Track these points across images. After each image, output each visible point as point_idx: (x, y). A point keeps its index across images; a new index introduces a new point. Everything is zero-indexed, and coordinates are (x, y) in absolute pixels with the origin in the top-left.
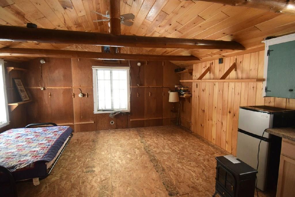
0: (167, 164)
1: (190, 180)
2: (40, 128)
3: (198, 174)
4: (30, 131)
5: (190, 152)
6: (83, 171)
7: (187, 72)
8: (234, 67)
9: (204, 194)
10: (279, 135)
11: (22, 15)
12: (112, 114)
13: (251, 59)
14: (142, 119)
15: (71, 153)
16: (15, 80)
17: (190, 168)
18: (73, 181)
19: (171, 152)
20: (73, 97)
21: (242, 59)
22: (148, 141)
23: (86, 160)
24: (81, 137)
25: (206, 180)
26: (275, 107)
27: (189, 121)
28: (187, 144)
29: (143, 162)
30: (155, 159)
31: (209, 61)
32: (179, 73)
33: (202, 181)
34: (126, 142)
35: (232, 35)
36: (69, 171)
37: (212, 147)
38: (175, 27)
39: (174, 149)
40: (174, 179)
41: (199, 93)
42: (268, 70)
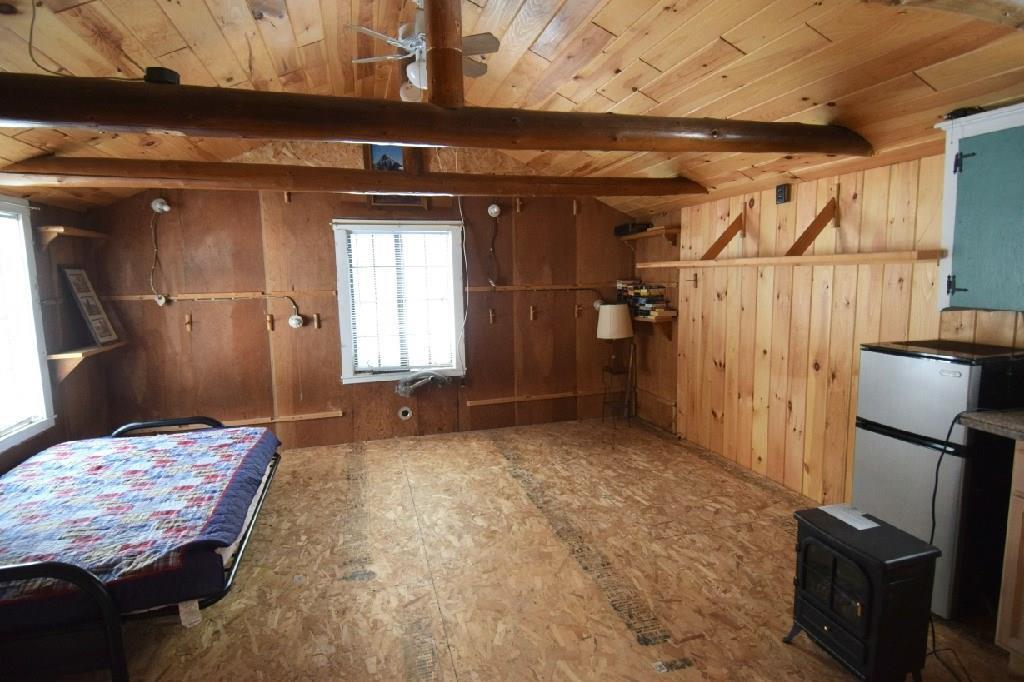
0: (614, 543)
1: (700, 592)
2: (166, 436)
3: (724, 574)
4: (134, 447)
5: (685, 504)
6: (333, 575)
7: (661, 235)
8: (832, 212)
9: (756, 636)
10: (1005, 430)
11: (113, 42)
12: (405, 384)
13: (892, 185)
14: (507, 400)
15: (281, 518)
16: (68, 272)
17: (694, 555)
18: (305, 608)
19: (620, 505)
20: (269, 327)
21: (859, 187)
22: (536, 471)
23: (338, 541)
24: (303, 464)
25: (753, 593)
26: (977, 341)
27: (668, 403)
28: (672, 477)
29: (533, 541)
30: (570, 530)
31: (740, 194)
32: (632, 240)
33: (742, 595)
34: (463, 478)
35: (830, 104)
36: (285, 578)
37: (756, 484)
38: (635, 80)
39: (629, 496)
40: (645, 591)
41: (703, 307)
42: (959, 220)
